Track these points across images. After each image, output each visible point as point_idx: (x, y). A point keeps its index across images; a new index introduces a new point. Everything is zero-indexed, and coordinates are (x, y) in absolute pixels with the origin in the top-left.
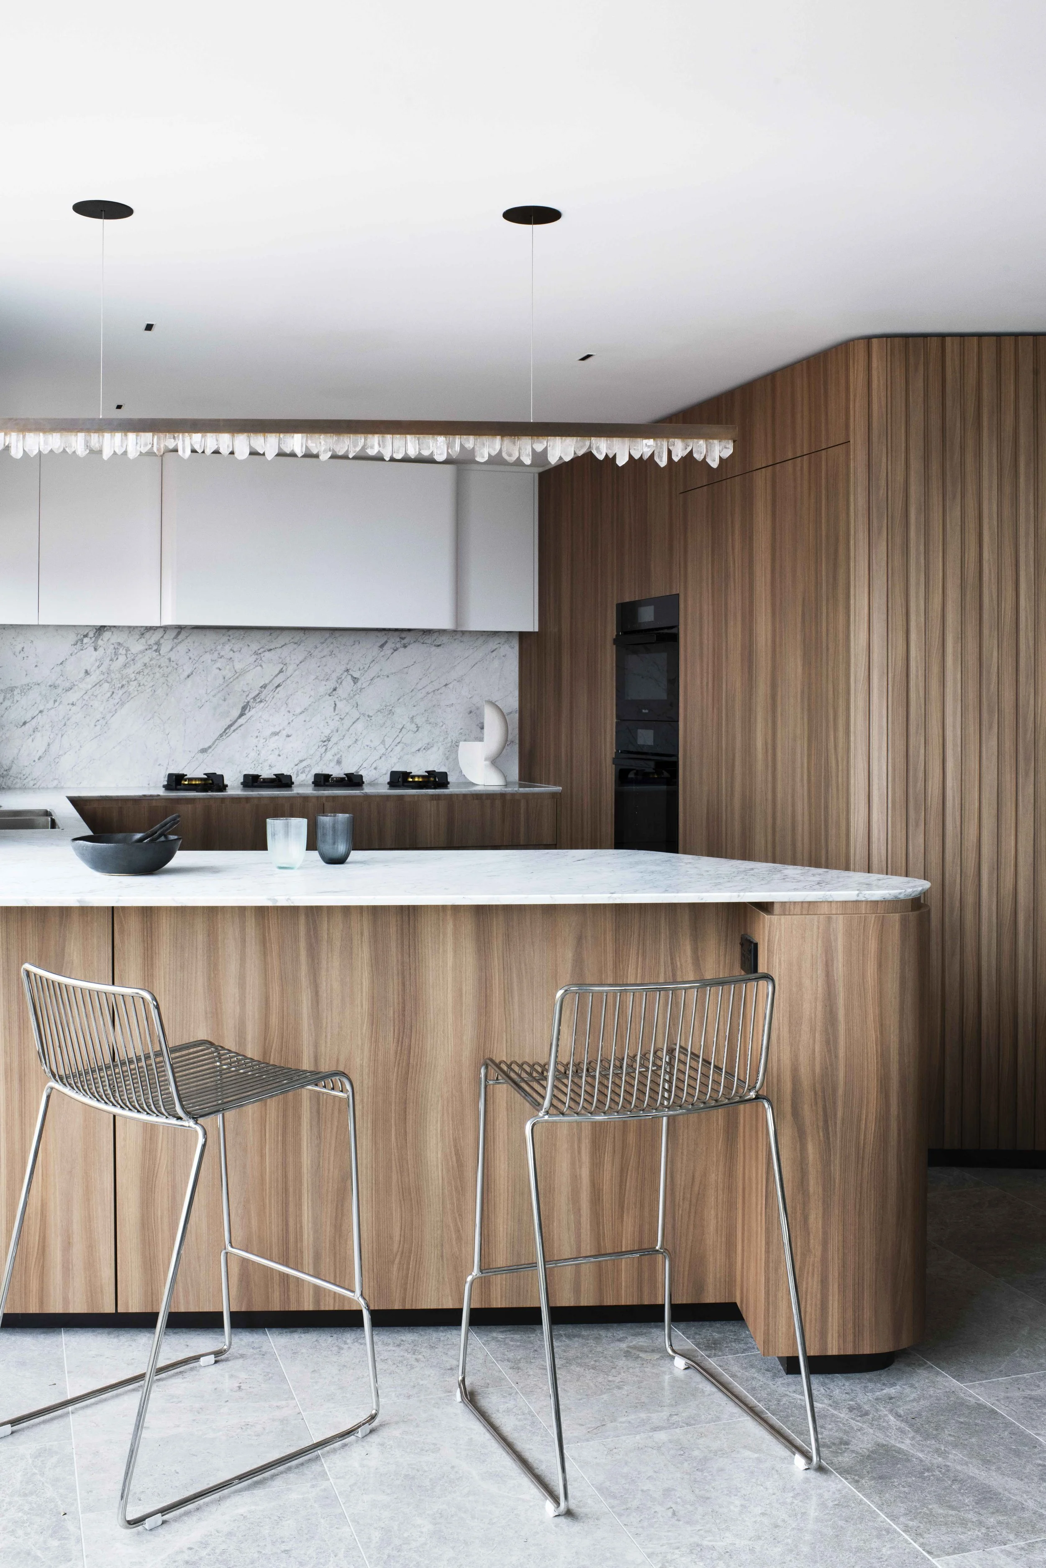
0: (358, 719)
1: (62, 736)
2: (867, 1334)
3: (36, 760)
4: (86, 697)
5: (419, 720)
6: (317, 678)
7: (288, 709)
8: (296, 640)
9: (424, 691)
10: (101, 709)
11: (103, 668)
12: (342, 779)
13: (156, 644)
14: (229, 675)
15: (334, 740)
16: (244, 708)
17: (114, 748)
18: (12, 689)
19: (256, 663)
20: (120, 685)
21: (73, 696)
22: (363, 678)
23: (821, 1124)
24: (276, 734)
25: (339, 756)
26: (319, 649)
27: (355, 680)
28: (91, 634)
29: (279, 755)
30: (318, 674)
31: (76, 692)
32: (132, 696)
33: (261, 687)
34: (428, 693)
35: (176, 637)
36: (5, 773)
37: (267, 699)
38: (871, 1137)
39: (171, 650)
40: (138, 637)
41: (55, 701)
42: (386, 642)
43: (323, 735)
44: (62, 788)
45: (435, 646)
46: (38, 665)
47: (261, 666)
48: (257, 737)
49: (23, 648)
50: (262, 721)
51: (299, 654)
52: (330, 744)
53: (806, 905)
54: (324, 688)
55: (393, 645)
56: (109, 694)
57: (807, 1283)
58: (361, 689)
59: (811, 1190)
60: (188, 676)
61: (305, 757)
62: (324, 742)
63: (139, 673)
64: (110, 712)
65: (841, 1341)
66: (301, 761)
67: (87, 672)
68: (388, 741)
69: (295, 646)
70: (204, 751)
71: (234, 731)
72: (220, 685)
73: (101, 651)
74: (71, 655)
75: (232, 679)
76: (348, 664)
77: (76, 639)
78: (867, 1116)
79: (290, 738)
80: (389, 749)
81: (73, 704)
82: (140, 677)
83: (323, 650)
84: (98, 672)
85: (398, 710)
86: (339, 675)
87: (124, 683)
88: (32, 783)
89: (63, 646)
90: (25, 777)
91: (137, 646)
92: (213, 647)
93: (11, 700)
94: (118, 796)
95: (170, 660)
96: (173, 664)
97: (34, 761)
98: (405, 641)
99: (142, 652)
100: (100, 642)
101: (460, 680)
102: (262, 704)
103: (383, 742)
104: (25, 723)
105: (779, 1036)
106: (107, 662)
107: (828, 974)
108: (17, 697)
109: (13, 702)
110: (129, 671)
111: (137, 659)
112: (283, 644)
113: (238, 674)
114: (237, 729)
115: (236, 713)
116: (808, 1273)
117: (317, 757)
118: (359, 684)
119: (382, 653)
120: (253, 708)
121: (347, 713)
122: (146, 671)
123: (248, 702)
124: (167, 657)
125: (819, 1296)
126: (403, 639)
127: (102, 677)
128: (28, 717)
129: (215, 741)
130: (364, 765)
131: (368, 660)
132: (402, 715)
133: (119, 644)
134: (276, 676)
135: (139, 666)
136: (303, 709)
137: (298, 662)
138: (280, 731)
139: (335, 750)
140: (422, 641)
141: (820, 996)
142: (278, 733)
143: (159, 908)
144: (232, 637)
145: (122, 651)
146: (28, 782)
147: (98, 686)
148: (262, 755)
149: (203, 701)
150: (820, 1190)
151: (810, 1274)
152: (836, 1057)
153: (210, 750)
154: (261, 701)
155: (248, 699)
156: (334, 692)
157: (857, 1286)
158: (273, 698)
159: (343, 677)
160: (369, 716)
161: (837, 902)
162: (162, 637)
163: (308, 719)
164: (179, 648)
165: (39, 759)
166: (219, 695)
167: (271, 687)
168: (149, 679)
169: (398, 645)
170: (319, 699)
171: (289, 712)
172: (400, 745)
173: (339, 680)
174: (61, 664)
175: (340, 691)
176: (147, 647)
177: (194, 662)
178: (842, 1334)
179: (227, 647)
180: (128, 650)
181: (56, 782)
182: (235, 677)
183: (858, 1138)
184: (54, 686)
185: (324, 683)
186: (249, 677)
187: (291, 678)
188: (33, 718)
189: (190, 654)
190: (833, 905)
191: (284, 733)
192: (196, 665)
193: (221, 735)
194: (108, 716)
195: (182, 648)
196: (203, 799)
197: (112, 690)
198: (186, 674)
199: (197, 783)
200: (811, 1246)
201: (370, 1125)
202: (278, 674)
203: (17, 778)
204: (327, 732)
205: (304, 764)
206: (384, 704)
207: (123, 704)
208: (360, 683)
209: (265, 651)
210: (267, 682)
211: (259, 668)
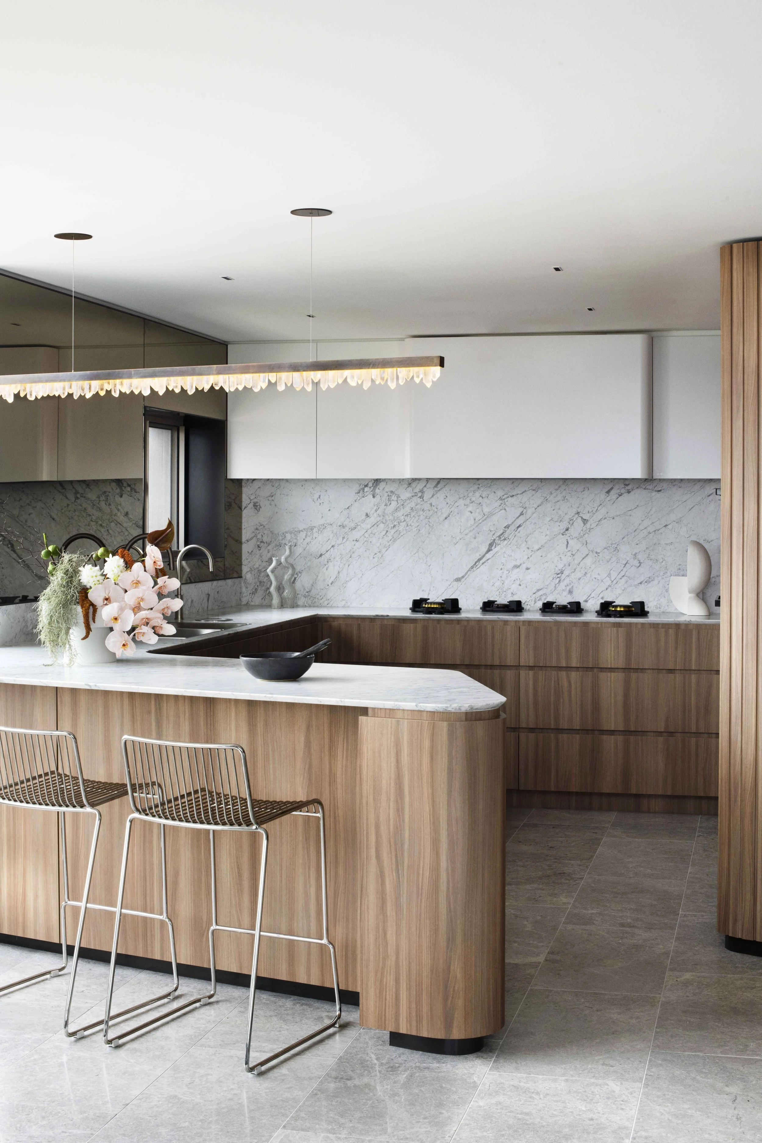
0: (587, 555)
1: (349, 566)
2: (425, 1022)
3: (330, 585)
4: (366, 535)
5: (640, 557)
6: (552, 519)
7: (527, 546)
8: (534, 487)
9: (645, 532)
10: (378, 545)
11: (380, 512)
12: (564, 607)
13: (420, 491)
14: (479, 517)
15: (566, 573)
16: (491, 545)
17: (388, 576)
18: (312, 529)
19: (501, 507)
20: (393, 526)
21: (356, 534)
22: (591, 520)
23: (394, 867)
24: (517, 567)
25: (570, 587)
26: (554, 495)
27: (585, 521)
28: (370, 484)
29: (520, 585)
30: (553, 516)
31: (359, 530)
32: (402, 534)
33: (505, 527)
34: (650, 533)
35: (436, 486)
36: (307, 594)
37: (510, 538)
38: (426, 881)
39: (432, 496)
40: (407, 486)
41: (343, 538)
42: (612, 488)
43: (557, 569)
44: (349, 607)
45: (656, 491)
46: (331, 509)
47: (505, 509)
48: (501, 569)
49: (320, 496)
50: (506, 556)
51: (537, 498)
52: (563, 577)
53: (388, 711)
54: (558, 528)
55: (619, 491)
56: (384, 533)
57: (387, 979)
58: (590, 529)
59: (389, 914)
60: (446, 518)
61: (542, 587)
62: (558, 574)
63: (407, 515)
64: (385, 547)
65: (409, 1025)
66: (538, 590)
67: (367, 515)
68: (614, 575)
69: (534, 492)
70: (458, 580)
71: (483, 564)
72: (472, 526)
73: (378, 498)
74: (355, 501)
75: (481, 521)
76: (578, 507)
77: (359, 488)
78: (423, 866)
79: (529, 570)
80: (615, 582)
81: (356, 540)
82: (408, 519)
83: (557, 495)
84: (375, 515)
85: (623, 548)
86: (571, 517)
87: (395, 523)
88: (326, 603)
89: (349, 495)
90: (321, 597)
91: (405, 494)
92: (466, 494)
93: (311, 537)
94: (357, 615)
95: (431, 504)
96: (434, 508)
97: (328, 585)
98: (629, 487)
99: (409, 499)
100: (377, 491)
101: (679, 521)
102: (506, 542)
103: (609, 575)
104: (321, 555)
105: (367, 802)
106: (382, 507)
107: (398, 761)
108: (315, 535)
109: (312, 539)
110: (399, 514)
111: (405, 504)
112: (523, 490)
113: (486, 516)
114: (485, 562)
115: (484, 549)
116: (387, 972)
117: (552, 587)
118: (588, 525)
119: (609, 498)
120: (499, 545)
121: (578, 550)
122: (413, 514)
123: (494, 540)
124: (429, 502)
125: (394, 990)
126: (627, 485)
127: (379, 519)
128: (323, 551)
129: (467, 572)
130: (592, 595)
131: (596, 505)
132: (626, 552)
133: (392, 492)
134: (518, 518)
135: (407, 509)
136: (540, 546)
137: (535, 506)
138: (521, 564)
139: (567, 581)
140: (644, 487)
141: (393, 776)
142: (519, 566)
143: (80, 689)
144: (481, 485)
145: (394, 498)
146: (324, 602)
147: (376, 526)
148: (505, 584)
149: (458, 538)
150: (394, 914)
151: (388, 973)
152: (403, 821)
153: (463, 580)
154: (505, 539)
155: (494, 537)
156: (567, 532)
157: (418, 987)
158: (515, 536)
159: (574, 519)
160: (596, 553)
161: (408, 710)
162: (425, 486)
163: (544, 555)
164: (438, 495)
165: (331, 584)
166: (471, 534)
167: (513, 528)
168: (415, 521)
169: (623, 491)
170: (554, 538)
171: (528, 548)
172: (625, 578)
173: (571, 521)
174: (348, 508)
175: (571, 531)
176: (413, 494)
177: (451, 506)
178: (409, 1020)
179: (477, 494)
180: (398, 497)
181: (343, 603)
182: (483, 519)
183: (418, 880)
184: (343, 526)
185: (558, 524)
186: (495, 518)
187: (530, 520)
188: (327, 552)
189: (448, 500)
190: (405, 712)
191: (524, 566)
192: (452, 509)
193: (472, 567)
194: (384, 550)
195: (441, 495)
196: (424, 620)
197: (386, 529)
198: (445, 516)
199: (435, 606)
200: (389, 953)
201: (190, 842)
202: (519, 516)
203: (315, 598)
204: (560, 566)
205: (540, 593)
206: (610, 542)
207: (395, 541)
208: (589, 523)
209: (508, 497)
210: (510, 523)
211: (503, 511)
